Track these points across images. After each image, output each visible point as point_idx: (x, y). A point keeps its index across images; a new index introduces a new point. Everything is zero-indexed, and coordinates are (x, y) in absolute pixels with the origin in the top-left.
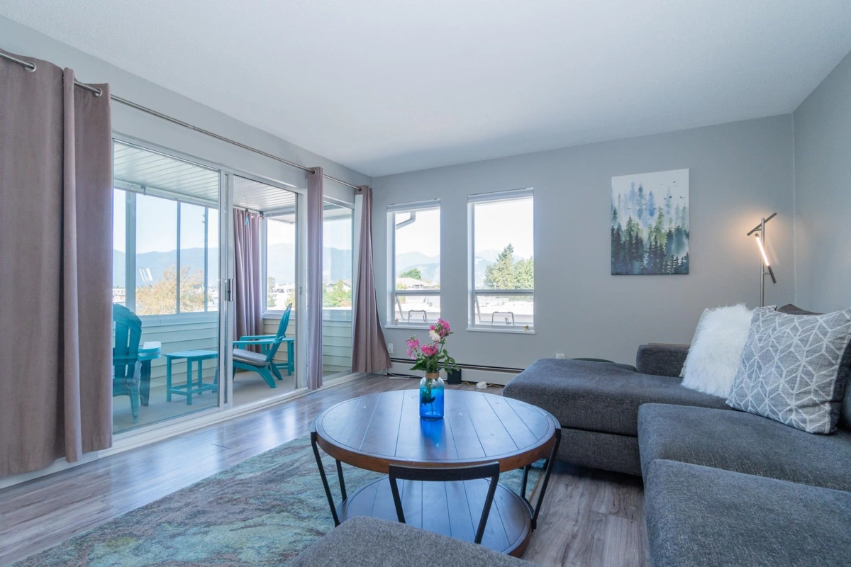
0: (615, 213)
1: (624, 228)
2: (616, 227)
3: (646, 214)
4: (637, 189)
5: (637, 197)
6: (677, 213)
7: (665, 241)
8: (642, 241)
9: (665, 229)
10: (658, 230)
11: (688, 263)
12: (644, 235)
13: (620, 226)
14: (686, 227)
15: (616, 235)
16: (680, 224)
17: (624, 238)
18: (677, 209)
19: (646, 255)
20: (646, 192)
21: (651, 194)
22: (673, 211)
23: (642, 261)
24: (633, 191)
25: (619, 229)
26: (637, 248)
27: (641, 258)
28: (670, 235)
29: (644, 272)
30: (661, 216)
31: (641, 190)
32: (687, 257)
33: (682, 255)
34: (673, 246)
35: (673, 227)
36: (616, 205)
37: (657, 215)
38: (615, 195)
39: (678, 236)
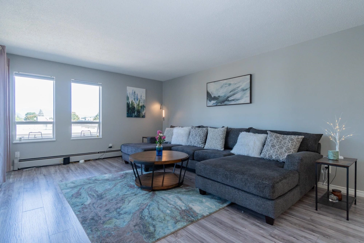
0: (128, 98)
1: (130, 103)
2: (128, 102)
3: (136, 100)
4: (134, 92)
5: (134, 94)
6: (143, 101)
7: (140, 108)
8: (135, 108)
9: (140, 105)
10: (139, 105)
11: (145, 115)
12: (136, 106)
13: (129, 102)
14: (145, 105)
15: (128, 105)
16: (143, 104)
17: (130, 106)
18: (143, 100)
19: (136, 112)
20: (136, 93)
21: (137, 94)
22: (142, 100)
23: (135, 113)
24: (133, 92)
25: (129, 103)
26: (134, 110)
27: (134, 112)
28: (141, 107)
29: (136, 117)
30: (139, 101)
31: (135, 92)
32: (145, 113)
33: (144, 113)
34: (142, 110)
35: (142, 104)
36: (128, 96)
37: (138, 101)
38: (128, 92)
39: (143, 107)
